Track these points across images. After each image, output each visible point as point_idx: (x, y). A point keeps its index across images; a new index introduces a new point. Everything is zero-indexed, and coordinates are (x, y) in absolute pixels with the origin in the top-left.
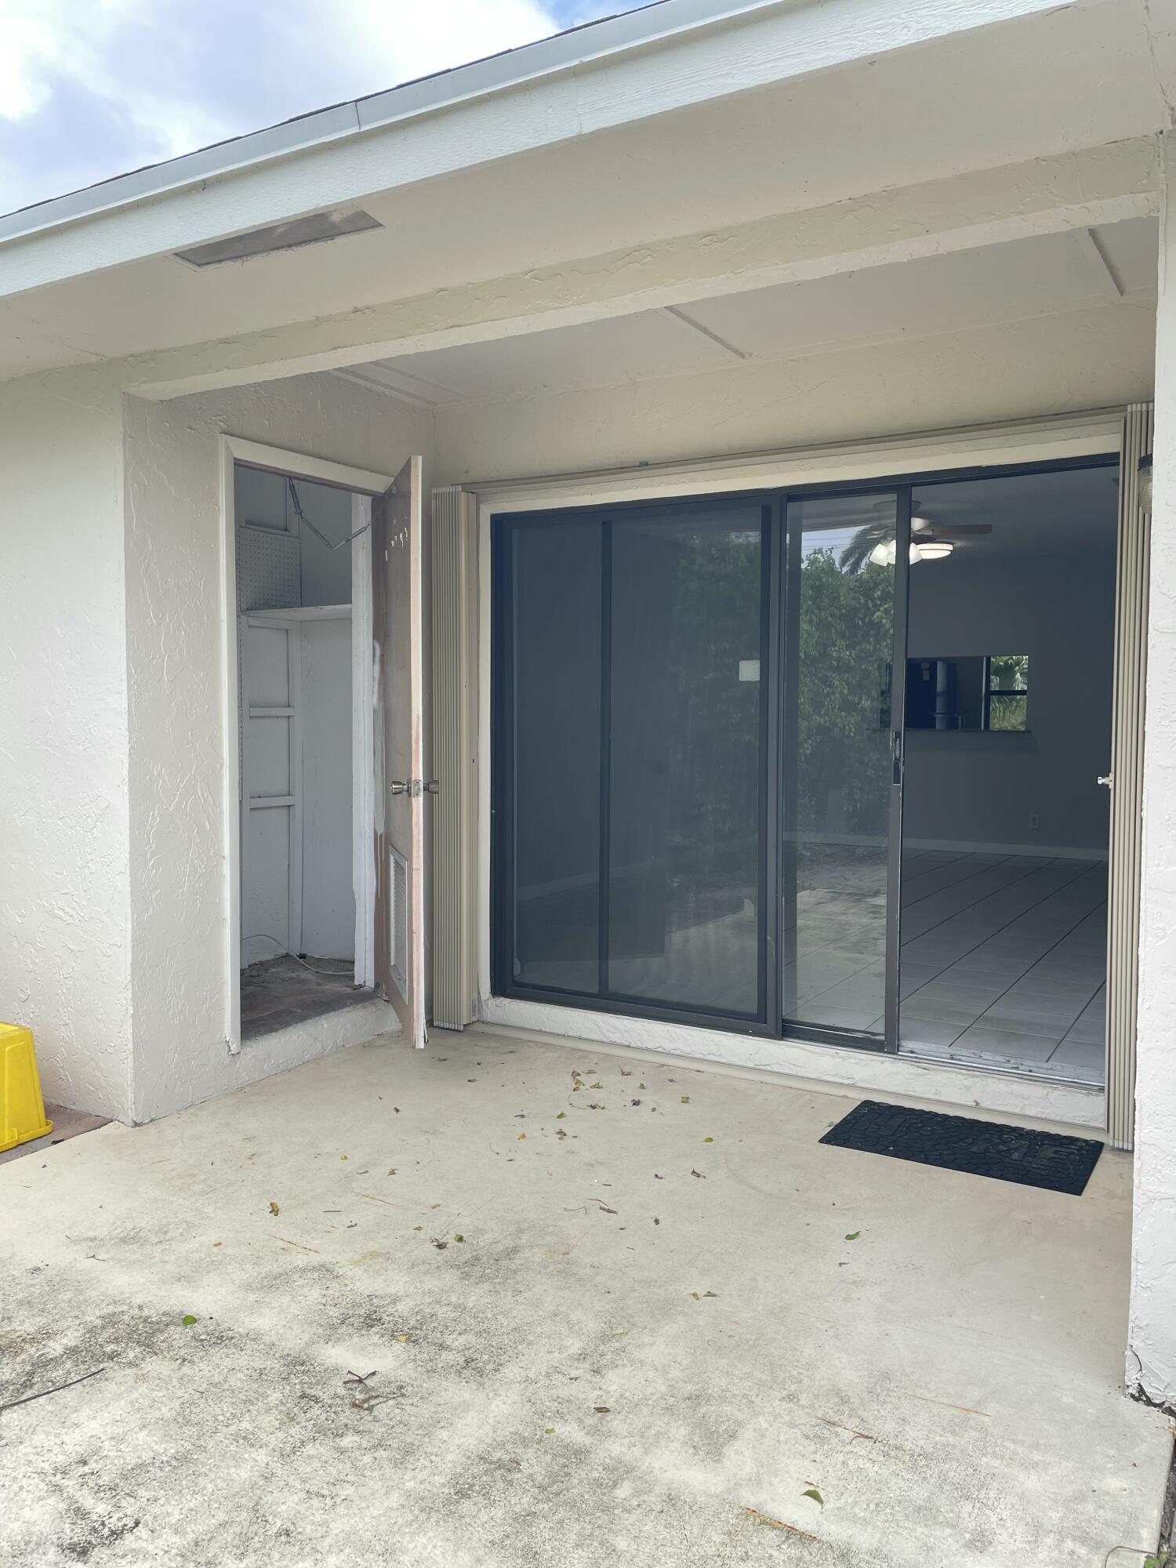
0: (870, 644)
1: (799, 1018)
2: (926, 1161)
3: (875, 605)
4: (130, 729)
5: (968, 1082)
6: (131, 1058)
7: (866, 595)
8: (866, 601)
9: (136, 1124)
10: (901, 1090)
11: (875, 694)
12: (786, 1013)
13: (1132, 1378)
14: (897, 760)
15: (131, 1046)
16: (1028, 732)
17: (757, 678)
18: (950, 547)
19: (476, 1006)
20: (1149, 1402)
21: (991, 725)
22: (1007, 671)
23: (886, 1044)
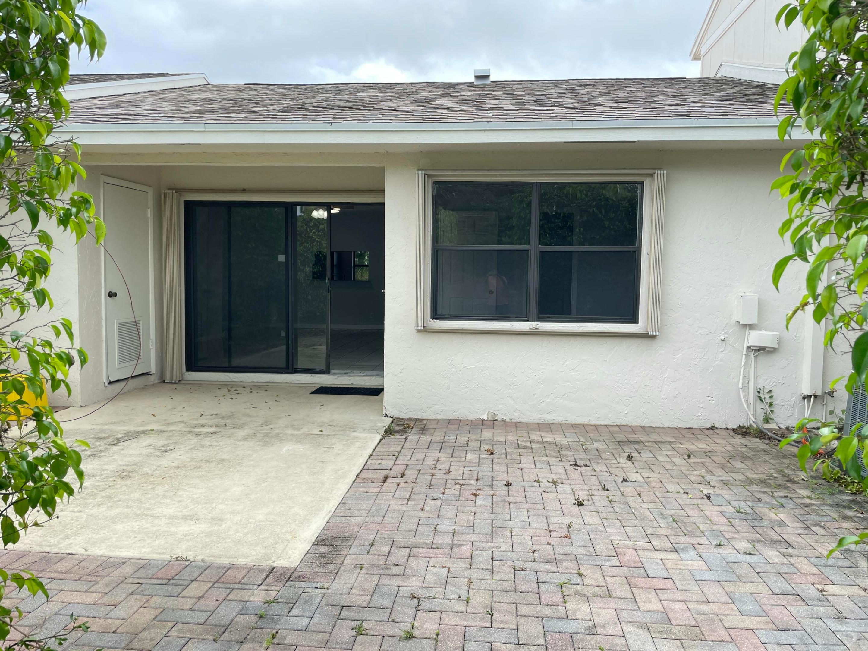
0: (308, 243)
1: (299, 367)
2: (339, 394)
3: (310, 230)
4: (79, 274)
5: (350, 378)
6: (80, 384)
7: (306, 225)
8: (307, 228)
9: (81, 407)
10: (331, 383)
11: (311, 265)
12: (295, 367)
13: (384, 413)
14: (329, 287)
15: (79, 380)
16: (369, 281)
17: (284, 261)
18: (339, 209)
19: (182, 375)
20: (388, 417)
21: (356, 278)
22: (362, 256)
23: (327, 371)
